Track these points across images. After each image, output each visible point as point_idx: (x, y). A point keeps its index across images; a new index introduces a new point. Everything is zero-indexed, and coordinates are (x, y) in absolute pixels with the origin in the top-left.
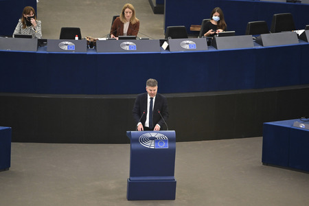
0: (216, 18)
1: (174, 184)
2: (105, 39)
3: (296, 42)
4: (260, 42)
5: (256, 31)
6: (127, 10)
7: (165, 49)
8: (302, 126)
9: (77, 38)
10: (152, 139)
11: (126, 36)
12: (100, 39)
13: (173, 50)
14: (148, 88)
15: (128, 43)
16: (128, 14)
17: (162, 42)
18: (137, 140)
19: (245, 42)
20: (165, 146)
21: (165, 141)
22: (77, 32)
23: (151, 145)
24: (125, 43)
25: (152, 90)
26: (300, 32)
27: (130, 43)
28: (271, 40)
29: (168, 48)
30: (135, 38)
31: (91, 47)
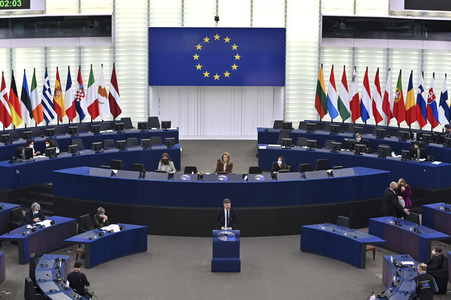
0: (280, 162)
1: (239, 263)
2: (209, 174)
3: (327, 177)
4: (304, 177)
5: (303, 170)
6: (225, 156)
7: (245, 180)
8: (323, 228)
9: (193, 173)
10: (226, 235)
12: (207, 174)
13: (250, 181)
14: (225, 205)
15: (223, 176)
17: (244, 176)
18: (216, 236)
19: (296, 176)
20: (233, 239)
21: (233, 236)
22: (194, 169)
23: (225, 239)
24: (221, 176)
25: (227, 206)
26: (329, 171)
28: (311, 176)
29: (247, 180)
31: (201, 178)
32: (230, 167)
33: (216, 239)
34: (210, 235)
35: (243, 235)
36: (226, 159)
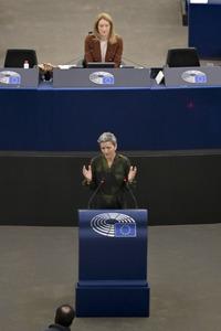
1: (146, 292)
2: (67, 67)
6: (102, 22)
7: (158, 82)
9: (26, 66)
11: (103, 62)
12: (62, 67)
13: (169, 86)
15: (101, 73)
16: (104, 28)
17: (155, 72)
18: (87, 225)
20: (132, 233)
21: (132, 225)
22: (30, 56)
23: (110, 232)
24: (97, 73)
27: (105, 74)
29: (163, 81)
30: (112, 66)
31: (47, 79)
32: (116, 49)
33: (86, 233)
34: (73, 221)
35: (153, 220)
36: (104, 29)
